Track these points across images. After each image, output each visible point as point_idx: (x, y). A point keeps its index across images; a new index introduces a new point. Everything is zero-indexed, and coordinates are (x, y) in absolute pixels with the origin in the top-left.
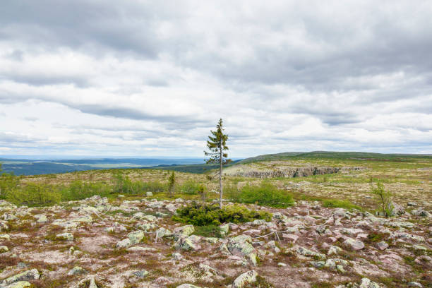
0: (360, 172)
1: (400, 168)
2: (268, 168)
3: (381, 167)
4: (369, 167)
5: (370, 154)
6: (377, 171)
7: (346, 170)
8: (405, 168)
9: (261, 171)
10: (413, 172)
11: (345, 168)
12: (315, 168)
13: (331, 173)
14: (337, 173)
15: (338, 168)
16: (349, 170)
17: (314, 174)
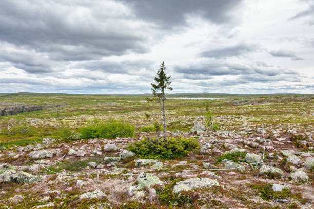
0: (62, 108)
1: (88, 103)
3: (75, 104)
4: (67, 104)
7: (50, 107)
11: (48, 105)
12: (23, 107)
13: (38, 110)
14: (43, 110)
15: (43, 106)
16: (52, 107)
17: (22, 112)
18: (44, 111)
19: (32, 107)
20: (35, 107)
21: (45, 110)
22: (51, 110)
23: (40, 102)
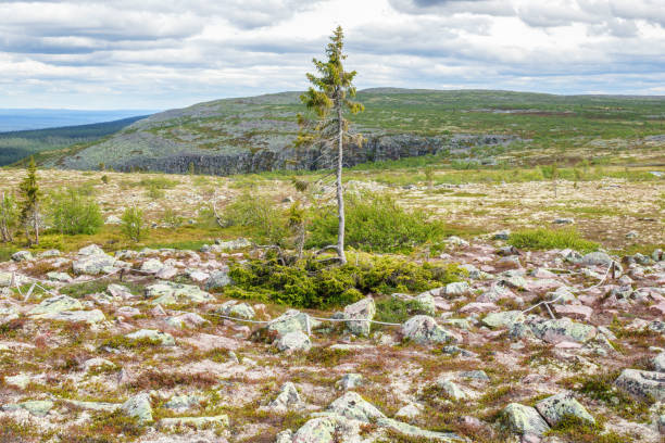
0: (501, 152)
1: (604, 135)
2: (234, 142)
3: (555, 136)
4: (522, 136)
5: (526, 95)
6: (545, 147)
7: (461, 144)
8: (617, 135)
9: (212, 152)
10: (637, 147)
11: (458, 137)
12: (376, 141)
13: (422, 153)
14: (437, 155)
15: (438, 139)
16: (469, 144)
17: (371, 159)
18: (437, 161)
19: (403, 145)
20: (412, 143)
21: (445, 154)
22: (464, 156)
23: (432, 124)
